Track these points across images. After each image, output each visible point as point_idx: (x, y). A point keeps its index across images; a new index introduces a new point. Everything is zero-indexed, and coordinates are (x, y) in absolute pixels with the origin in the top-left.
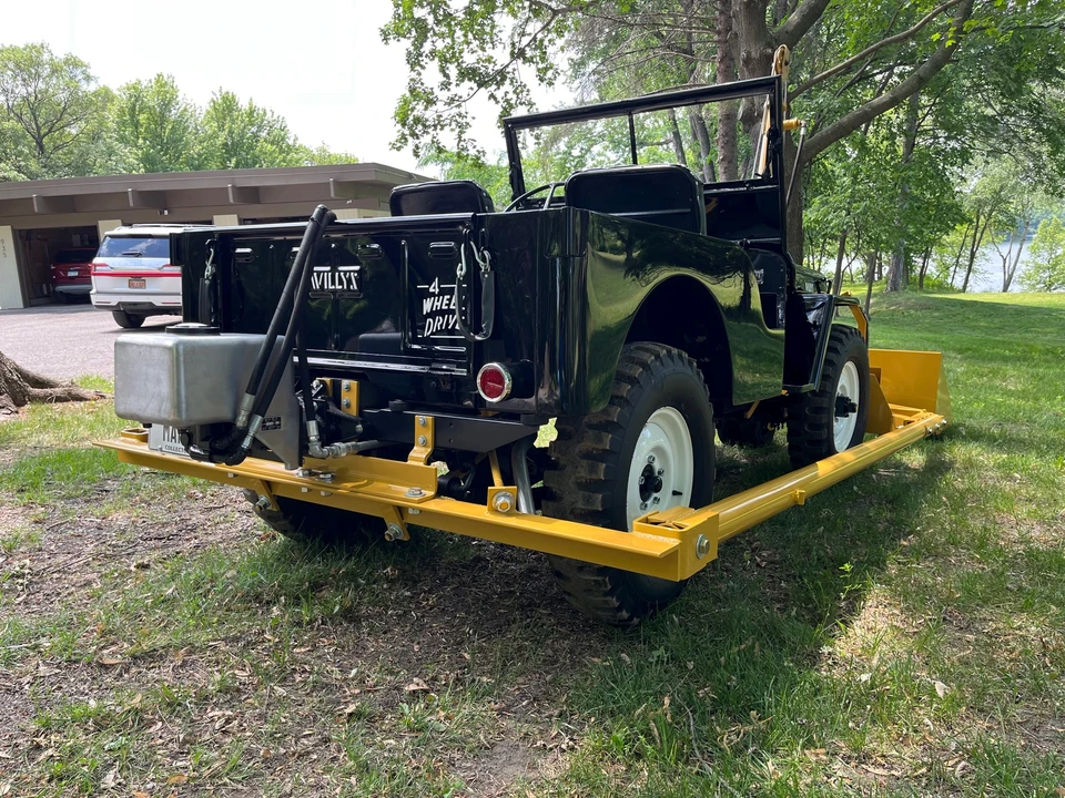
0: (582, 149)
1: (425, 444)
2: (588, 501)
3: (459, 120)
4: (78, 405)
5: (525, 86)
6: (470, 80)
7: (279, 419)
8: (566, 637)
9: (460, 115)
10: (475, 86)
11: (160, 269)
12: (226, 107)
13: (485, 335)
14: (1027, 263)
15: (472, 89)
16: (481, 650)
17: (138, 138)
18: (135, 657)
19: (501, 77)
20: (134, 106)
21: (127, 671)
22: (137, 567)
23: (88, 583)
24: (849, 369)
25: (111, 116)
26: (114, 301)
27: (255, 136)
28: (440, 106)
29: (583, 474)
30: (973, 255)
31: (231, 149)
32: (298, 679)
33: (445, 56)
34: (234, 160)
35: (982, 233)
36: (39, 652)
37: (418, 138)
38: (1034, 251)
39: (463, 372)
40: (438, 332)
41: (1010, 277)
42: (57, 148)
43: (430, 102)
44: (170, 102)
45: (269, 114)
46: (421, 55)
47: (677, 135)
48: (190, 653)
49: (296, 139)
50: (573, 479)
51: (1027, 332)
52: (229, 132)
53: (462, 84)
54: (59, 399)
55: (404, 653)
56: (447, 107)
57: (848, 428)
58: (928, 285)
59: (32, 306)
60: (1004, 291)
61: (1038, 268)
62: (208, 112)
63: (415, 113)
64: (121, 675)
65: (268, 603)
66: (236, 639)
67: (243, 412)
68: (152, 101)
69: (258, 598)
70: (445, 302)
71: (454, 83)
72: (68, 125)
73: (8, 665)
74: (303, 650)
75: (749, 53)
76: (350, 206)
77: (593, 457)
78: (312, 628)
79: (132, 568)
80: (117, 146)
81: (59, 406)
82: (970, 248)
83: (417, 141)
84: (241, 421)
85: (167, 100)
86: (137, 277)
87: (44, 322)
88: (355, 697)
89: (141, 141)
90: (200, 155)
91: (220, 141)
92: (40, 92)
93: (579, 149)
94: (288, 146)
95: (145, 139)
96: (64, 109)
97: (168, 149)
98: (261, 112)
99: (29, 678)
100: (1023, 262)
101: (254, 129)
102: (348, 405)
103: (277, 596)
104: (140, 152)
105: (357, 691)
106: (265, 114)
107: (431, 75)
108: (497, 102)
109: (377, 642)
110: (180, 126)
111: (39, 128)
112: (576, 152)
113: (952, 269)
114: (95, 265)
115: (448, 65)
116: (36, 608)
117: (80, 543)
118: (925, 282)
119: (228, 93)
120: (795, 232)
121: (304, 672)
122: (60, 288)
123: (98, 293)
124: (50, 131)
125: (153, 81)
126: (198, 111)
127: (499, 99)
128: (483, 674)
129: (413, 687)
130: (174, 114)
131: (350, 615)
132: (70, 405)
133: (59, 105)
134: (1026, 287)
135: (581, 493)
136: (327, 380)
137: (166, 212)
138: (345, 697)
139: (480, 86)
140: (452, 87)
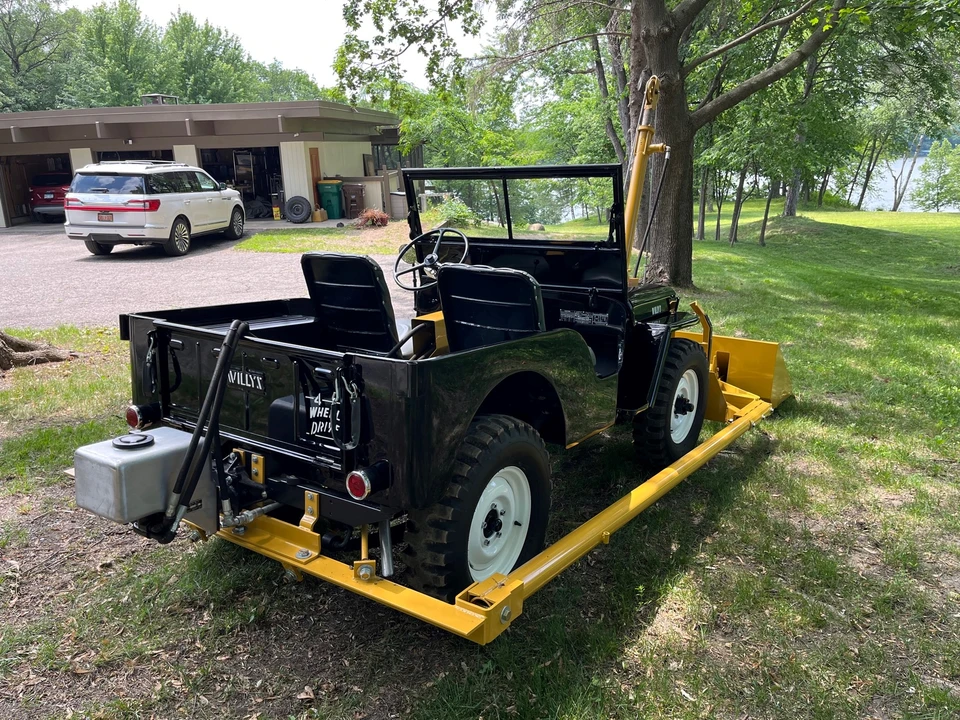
0: (513, 75)
1: (312, 514)
2: (435, 559)
3: (392, 71)
4: (56, 366)
5: (451, 40)
6: (401, 35)
7: (200, 501)
8: (423, 644)
9: (393, 66)
10: (405, 41)
11: (125, 204)
12: (184, 28)
13: (354, 445)
14: (917, 181)
15: (403, 45)
16: (359, 657)
17: (105, 57)
18: (99, 666)
19: (429, 34)
20: (101, 27)
21: (94, 680)
22: (102, 566)
23: (64, 586)
24: (689, 375)
25: (80, 37)
26: (86, 232)
27: (212, 55)
28: (375, 60)
29: (431, 539)
30: (869, 173)
31: (189, 67)
32: (218, 688)
33: (379, 8)
34: (192, 78)
35: (878, 154)
36: (29, 660)
37: (355, 89)
38: (925, 169)
39: (337, 467)
40: (320, 433)
41: (900, 197)
42: (31, 67)
43: (365, 56)
44: (133, 23)
45: (224, 33)
46: (357, 14)
47: (599, 64)
48: (140, 662)
49: (249, 58)
50: (423, 541)
51: (902, 262)
52: (187, 51)
53: (394, 40)
54: (39, 361)
55: (300, 660)
56: (381, 61)
57: (687, 423)
58: (827, 203)
59: (13, 225)
60: (894, 210)
61: (928, 186)
62: (168, 33)
63: (352, 65)
64: (89, 683)
65: (200, 607)
66: (174, 647)
67: (171, 507)
68: (117, 22)
69: (192, 604)
70: (326, 412)
71: (387, 38)
72: (42, 44)
73: (7, 672)
74: (223, 658)
75: (648, 31)
76: (297, 139)
77: (439, 525)
78: (232, 635)
79: (98, 568)
80: (86, 64)
81: (37, 369)
82: (867, 167)
83: (354, 92)
84: (170, 513)
85: (130, 19)
86: (105, 212)
87: (23, 245)
88: (258, 705)
89: (107, 60)
90: (161, 73)
91: (180, 59)
92: (14, 13)
93: (510, 75)
94: (243, 64)
95: (110, 58)
96: (37, 30)
97: (132, 67)
98: (216, 32)
99: (21, 687)
100: (914, 180)
101: (210, 49)
102: (257, 474)
103: (208, 602)
104: (106, 71)
105: (260, 700)
106: (220, 34)
107: (367, 31)
108: (426, 55)
109: (281, 648)
110: (144, 45)
111: (14, 47)
112: (507, 78)
113: (850, 186)
114: (68, 200)
115: (382, 17)
116: (25, 612)
117: (58, 538)
118: (824, 197)
119: (186, 14)
120: (686, 191)
121: (223, 681)
122: (38, 209)
123: (71, 225)
124: (25, 51)
125: (118, 3)
126: (159, 32)
127: (428, 52)
128: (354, 683)
129: (303, 696)
130: (138, 32)
131: (263, 622)
132: (47, 366)
133: (32, 25)
134: (916, 203)
135: (429, 553)
136: (241, 451)
137: (130, 142)
138: (251, 707)
139: (410, 42)
140: (386, 41)
